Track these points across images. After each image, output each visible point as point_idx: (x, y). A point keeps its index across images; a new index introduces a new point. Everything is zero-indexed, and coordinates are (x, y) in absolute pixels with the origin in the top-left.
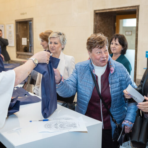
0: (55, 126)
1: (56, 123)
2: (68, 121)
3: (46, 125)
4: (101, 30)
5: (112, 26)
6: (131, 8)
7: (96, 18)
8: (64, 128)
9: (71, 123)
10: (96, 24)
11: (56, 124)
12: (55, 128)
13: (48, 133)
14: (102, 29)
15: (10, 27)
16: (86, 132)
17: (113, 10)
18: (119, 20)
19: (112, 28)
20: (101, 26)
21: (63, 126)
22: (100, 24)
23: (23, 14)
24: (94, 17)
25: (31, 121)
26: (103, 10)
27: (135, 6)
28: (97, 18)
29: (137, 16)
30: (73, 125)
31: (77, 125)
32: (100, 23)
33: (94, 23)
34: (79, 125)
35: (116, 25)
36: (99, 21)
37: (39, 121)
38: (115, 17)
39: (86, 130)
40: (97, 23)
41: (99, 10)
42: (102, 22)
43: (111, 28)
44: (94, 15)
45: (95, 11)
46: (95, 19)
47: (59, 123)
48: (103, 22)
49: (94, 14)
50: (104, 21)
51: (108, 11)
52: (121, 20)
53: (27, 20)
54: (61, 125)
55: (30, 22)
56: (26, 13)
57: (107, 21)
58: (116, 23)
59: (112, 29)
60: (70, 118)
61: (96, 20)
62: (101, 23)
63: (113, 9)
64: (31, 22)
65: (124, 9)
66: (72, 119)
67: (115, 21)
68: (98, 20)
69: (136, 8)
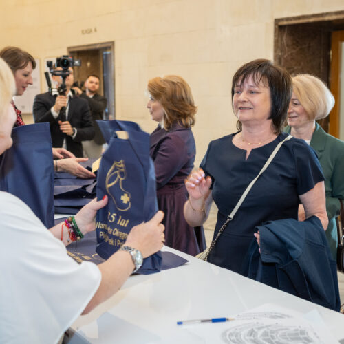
0: (252, 338)
1: (250, 329)
2: (280, 321)
3: (224, 334)
4: (292, 70)
5: (322, 60)
7: (280, 39)
9: (292, 329)
10: (280, 54)
11: (252, 333)
14: (295, 68)
17: (327, 18)
18: (340, 43)
19: (322, 64)
20: (292, 59)
22: (292, 54)
23: (89, 31)
24: (275, 36)
25: (180, 323)
26: (299, 18)
28: (282, 40)
30: (301, 336)
32: (289, 53)
33: (275, 51)
34: (315, 334)
35: (331, 57)
36: (288, 46)
37: (203, 321)
38: (329, 36)
40: (282, 51)
41: (287, 19)
42: (294, 49)
43: (319, 65)
44: (275, 32)
45: (277, 21)
46: (276, 42)
47: (259, 329)
48: (297, 49)
49: (275, 28)
50: (299, 47)
51: (311, 20)
53: (98, 47)
54: (265, 334)
55: (104, 53)
56: (95, 30)
57: (309, 47)
58: (331, 52)
59: (322, 68)
60: (283, 315)
61: (279, 44)
62: (294, 51)
63: (327, 14)
64: (108, 52)
66: (288, 316)
67: (329, 46)
68: (285, 44)
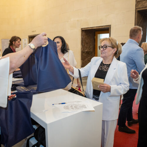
2: (79, 103)
3: (64, 107)
5: (93, 39)
6: (106, 27)
8: (78, 108)
9: (82, 105)
10: (83, 37)
11: (72, 106)
12: (72, 109)
13: (68, 113)
15: (25, 40)
16: (94, 111)
17: (94, 28)
20: (86, 38)
21: (77, 107)
25: (53, 105)
26: (87, 28)
27: (108, 26)
29: (109, 32)
30: (84, 106)
31: (86, 106)
33: (81, 36)
34: (88, 106)
35: (95, 38)
36: (85, 35)
37: (59, 104)
38: (95, 33)
39: (94, 109)
41: (84, 28)
44: (81, 31)
45: (82, 29)
46: (82, 34)
48: (87, 36)
51: (90, 29)
52: (98, 35)
54: (75, 106)
57: (90, 35)
63: (94, 27)
65: (101, 27)
66: (81, 102)
67: (95, 35)
69: (109, 27)
